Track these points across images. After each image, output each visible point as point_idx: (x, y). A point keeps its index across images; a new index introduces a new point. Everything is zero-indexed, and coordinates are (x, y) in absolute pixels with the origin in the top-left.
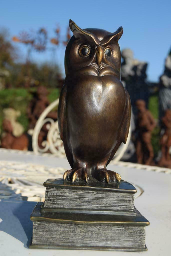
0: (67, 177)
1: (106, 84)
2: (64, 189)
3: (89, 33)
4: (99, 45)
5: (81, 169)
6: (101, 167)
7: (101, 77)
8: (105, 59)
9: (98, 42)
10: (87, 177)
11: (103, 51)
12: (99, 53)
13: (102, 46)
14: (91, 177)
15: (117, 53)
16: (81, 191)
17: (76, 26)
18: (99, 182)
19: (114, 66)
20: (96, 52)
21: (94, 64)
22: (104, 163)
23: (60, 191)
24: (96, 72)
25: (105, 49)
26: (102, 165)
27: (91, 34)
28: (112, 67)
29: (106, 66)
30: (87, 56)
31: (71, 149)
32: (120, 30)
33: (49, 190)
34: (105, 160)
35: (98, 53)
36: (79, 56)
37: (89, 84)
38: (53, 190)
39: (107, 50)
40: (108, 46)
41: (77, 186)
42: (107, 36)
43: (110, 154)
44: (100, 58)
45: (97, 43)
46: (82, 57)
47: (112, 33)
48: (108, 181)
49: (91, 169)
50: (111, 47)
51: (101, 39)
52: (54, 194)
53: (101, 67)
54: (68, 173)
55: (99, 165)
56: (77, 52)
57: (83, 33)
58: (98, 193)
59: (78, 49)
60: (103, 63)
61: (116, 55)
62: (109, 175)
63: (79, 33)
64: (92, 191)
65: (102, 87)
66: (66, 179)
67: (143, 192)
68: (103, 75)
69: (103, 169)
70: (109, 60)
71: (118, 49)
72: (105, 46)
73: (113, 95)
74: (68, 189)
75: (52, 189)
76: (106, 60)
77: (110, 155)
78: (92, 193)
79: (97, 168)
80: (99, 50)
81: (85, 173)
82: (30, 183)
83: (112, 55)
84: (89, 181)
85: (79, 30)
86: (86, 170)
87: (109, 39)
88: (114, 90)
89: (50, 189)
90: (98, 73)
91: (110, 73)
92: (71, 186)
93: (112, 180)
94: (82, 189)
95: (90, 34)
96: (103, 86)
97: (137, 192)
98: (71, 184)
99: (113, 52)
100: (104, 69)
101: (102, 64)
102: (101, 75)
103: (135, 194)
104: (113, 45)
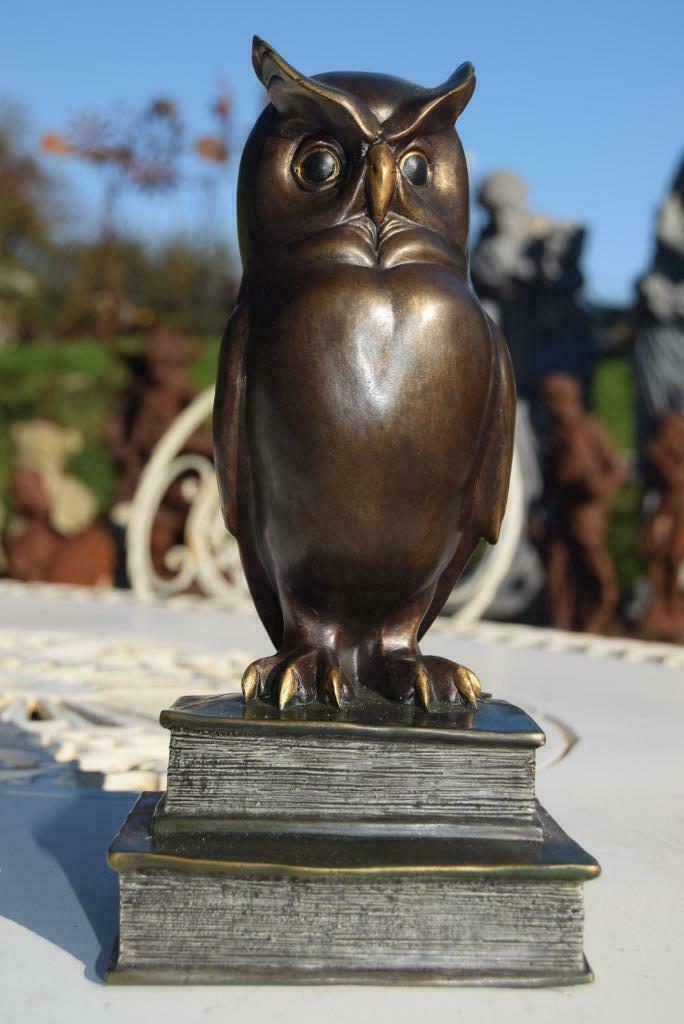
0: (257, 687)
1: (407, 299)
2: (245, 735)
3: (335, 92)
4: (376, 139)
5: (314, 653)
6: (396, 641)
7: (388, 270)
8: (402, 197)
9: (371, 128)
10: (341, 687)
11: (396, 165)
12: (376, 170)
13: (392, 143)
14: (357, 684)
15: (452, 171)
16: (315, 743)
17: (282, 64)
18: (388, 703)
19: (442, 226)
20: (366, 167)
21: (357, 216)
22: (409, 626)
23: (227, 744)
24: (368, 250)
25: (401, 154)
26: (400, 635)
27: (344, 95)
28: (433, 230)
29: (409, 224)
30: (329, 186)
31: (272, 573)
32: (464, 74)
33: (182, 741)
34: (410, 617)
35: (372, 172)
36: (295, 186)
37: (337, 301)
38: (202, 743)
39: (410, 161)
40: (412, 144)
41: (300, 724)
42: (409, 100)
43: (431, 587)
44: (383, 194)
45: (368, 132)
46: (308, 191)
47: (431, 90)
48: (426, 701)
49: (356, 653)
50: (429, 146)
51: (383, 113)
52: (203, 758)
53: (387, 228)
54: (261, 671)
55: (388, 634)
56: (285, 171)
57: (307, 88)
58: (384, 750)
59: (291, 158)
60: (396, 215)
61: (448, 179)
62: (428, 676)
63: (291, 91)
64: (359, 744)
65: (394, 311)
66: (252, 695)
67: (573, 741)
68: (395, 263)
69: (403, 652)
70: (419, 200)
71: (455, 155)
72: (401, 144)
73: (440, 346)
74: (260, 735)
75: (195, 739)
76: (408, 201)
77: (434, 591)
78: (361, 749)
79: (379, 645)
80: (377, 159)
81: (332, 669)
82: (118, 718)
83: (433, 178)
84: (347, 699)
85: (292, 78)
86: (335, 658)
87: (419, 114)
88: (441, 322)
89: (189, 739)
90: (376, 254)
91: (424, 255)
92: (273, 724)
93: (445, 697)
94: (322, 735)
95: (340, 93)
96: (395, 309)
97: (545, 740)
98: (276, 714)
99: (436, 168)
100: (400, 239)
101: (391, 219)
102: (389, 263)
103: (538, 751)
104: (434, 139)
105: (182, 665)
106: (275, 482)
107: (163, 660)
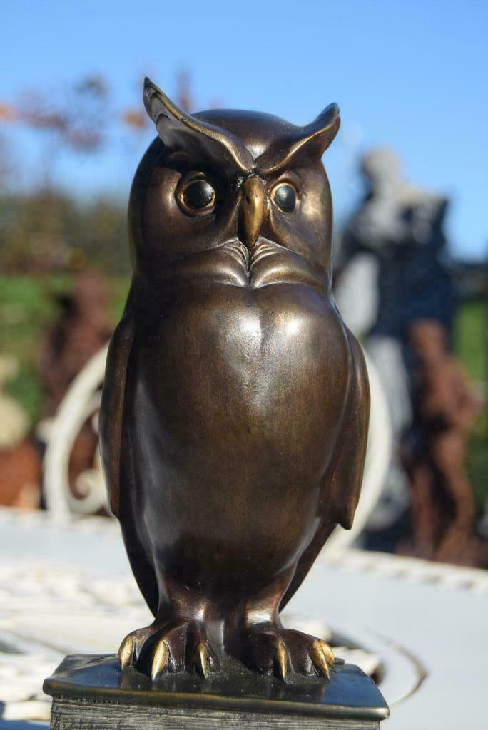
0: (133, 656)
1: (274, 317)
2: (119, 703)
3: (214, 131)
4: (250, 173)
5: (185, 625)
6: (259, 616)
7: (257, 290)
8: (273, 224)
9: (246, 164)
10: (207, 659)
11: (267, 195)
12: (249, 201)
13: (262, 177)
14: (223, 652)
15: (318, 199)
16: (182, 712)
17: (168, 105)
18: (250, 673)
19: (308, 250)
20: (240, 198)
21: (231, 241)
22: (271, 602)
23: (103, 711)
24: (240, 270)
25: (272, 185)
26: (263, 609)
27: (222, 133)
28: (299, 253)
29: (278, 247)
30: (208, 212)
31: (150, 551)
32: (330, 117)
33: (63, 707)
34: (273, 592)
35: (246, 202)
36: (178, 211)
38: (81, 709)
39: (281, 190)
40: (283, 176)
41: (168, 694)
42: (280, 137)
43: (292, 567)
45: (243, 167)
46: (189, 215)
47: (300, 128)
48: (284, 674)
50: (297, 177)
51: (258, 150)
52: (81, 722)
53: (258, 251)
54: (137, 641)
56: (170, 198)
57: (192, 128)
58: (243, 719)
59: (175, 185)
60: (266, 240)
61: (314, 207)
62: (286, 650)
63: (176, 128)
64: (222, 714)
65: (262, 327)
66: (127, 664)
67: (423, 677)
68: (264, 283)
69: (265, 625)
71: (321, 186)
72: (273, 177)
73: (302, 359)
74: (133, 704)
75: (74, 706)
76: (277, 228)
77: (294, 571)
78: (224, 718)
79: (243, 618)
80: (250, 191)
81: (199, 643)
83: (301, 206)
84: (212, 670)
85: (176, 117)
86: (204, 631)
87: (289, 152)
89: (68, 706)
90: (248, 274)
91: (290, 276)
92: (145, 693)
93: (301, 668)
94: (190, 705)
95: (219, 132)
96: (262, 325)
97: (389, 714)
98: (148, 684)
99: (304, 196)
100: (269, 261)
101: (263, 243)
102: (258, 284)
103: (382, 723)
104: (302, 171)
105: (85, 590)
106: (153, 473)
107: (67, 585)
